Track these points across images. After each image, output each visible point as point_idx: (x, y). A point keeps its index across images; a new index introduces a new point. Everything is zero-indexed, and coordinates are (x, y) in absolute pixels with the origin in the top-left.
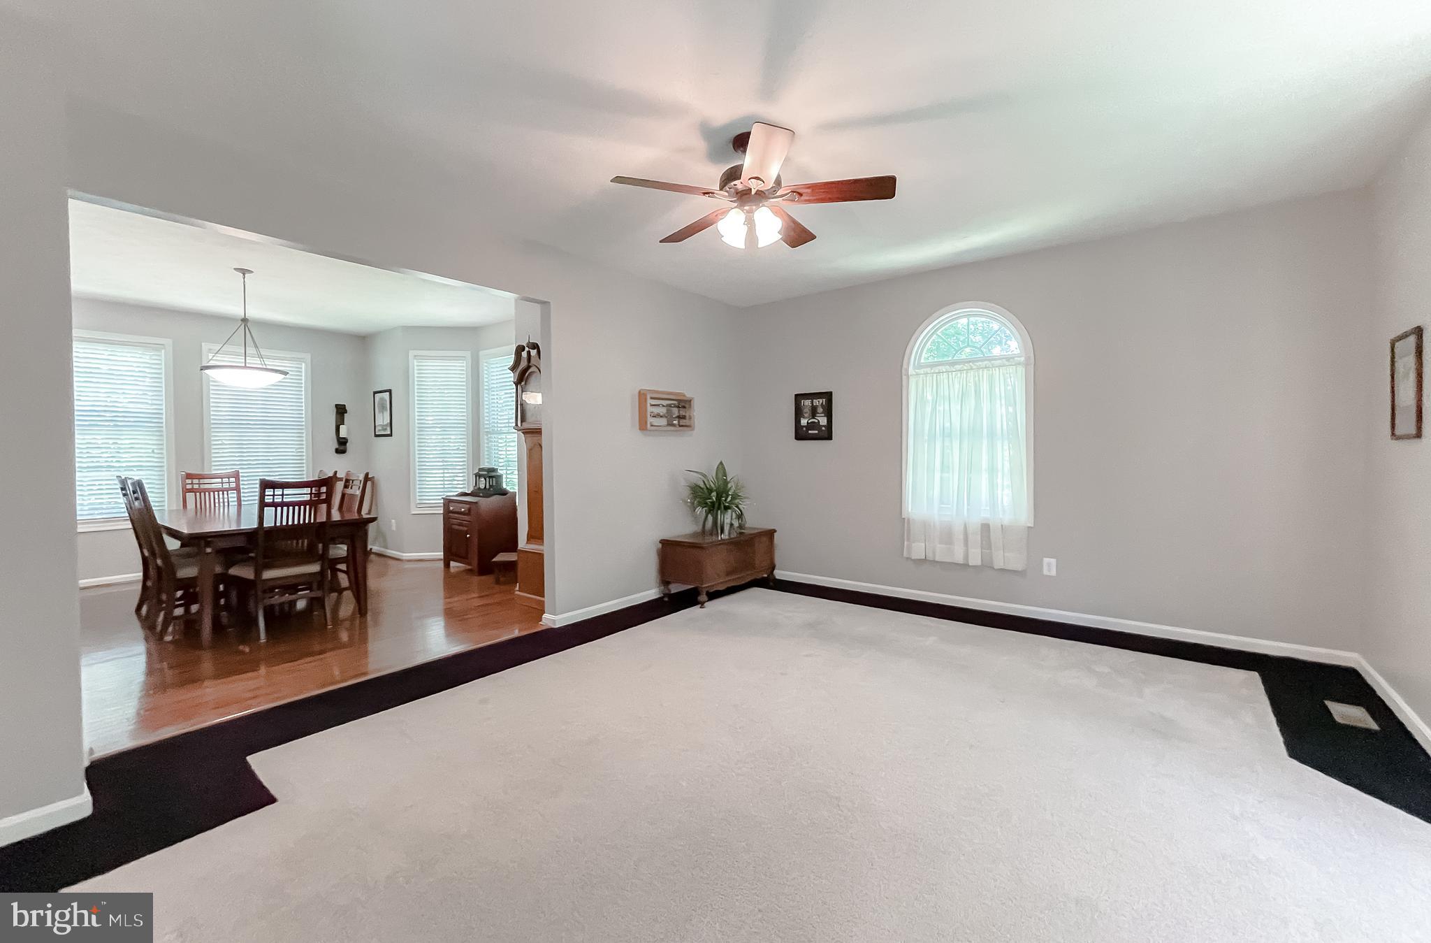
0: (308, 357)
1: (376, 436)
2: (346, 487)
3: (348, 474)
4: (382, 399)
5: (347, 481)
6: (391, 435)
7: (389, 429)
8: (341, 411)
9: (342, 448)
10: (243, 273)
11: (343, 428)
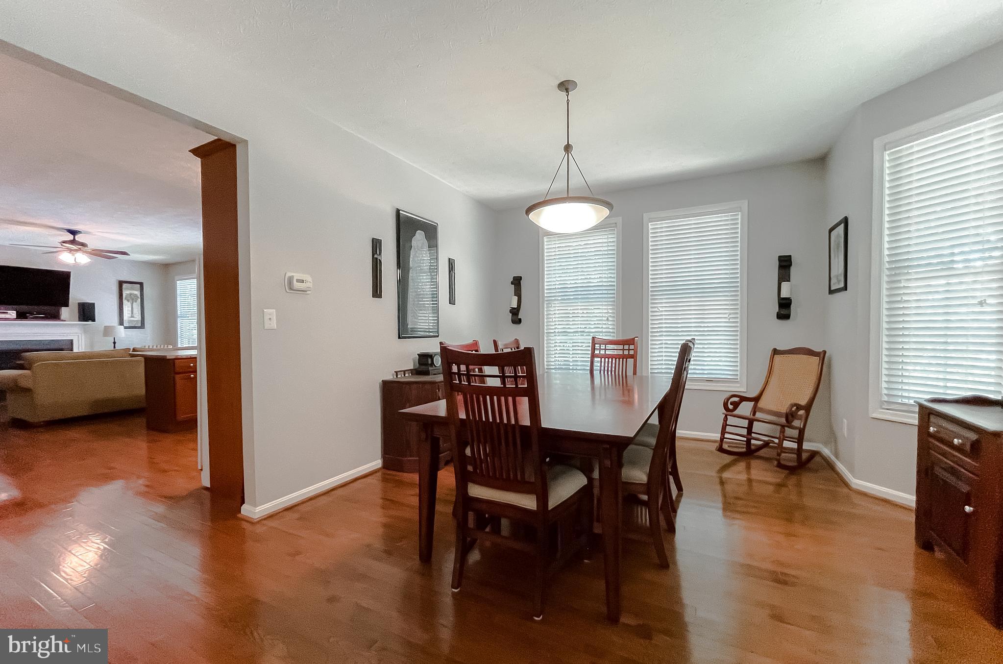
0: (745, 204)
1: (831, 292)
4: (838, 236)
6: (845, 288)
7: (842, 279)
8: (785, 264)
9: (783, 312)
10: (567, 90)
11: (784, 285)
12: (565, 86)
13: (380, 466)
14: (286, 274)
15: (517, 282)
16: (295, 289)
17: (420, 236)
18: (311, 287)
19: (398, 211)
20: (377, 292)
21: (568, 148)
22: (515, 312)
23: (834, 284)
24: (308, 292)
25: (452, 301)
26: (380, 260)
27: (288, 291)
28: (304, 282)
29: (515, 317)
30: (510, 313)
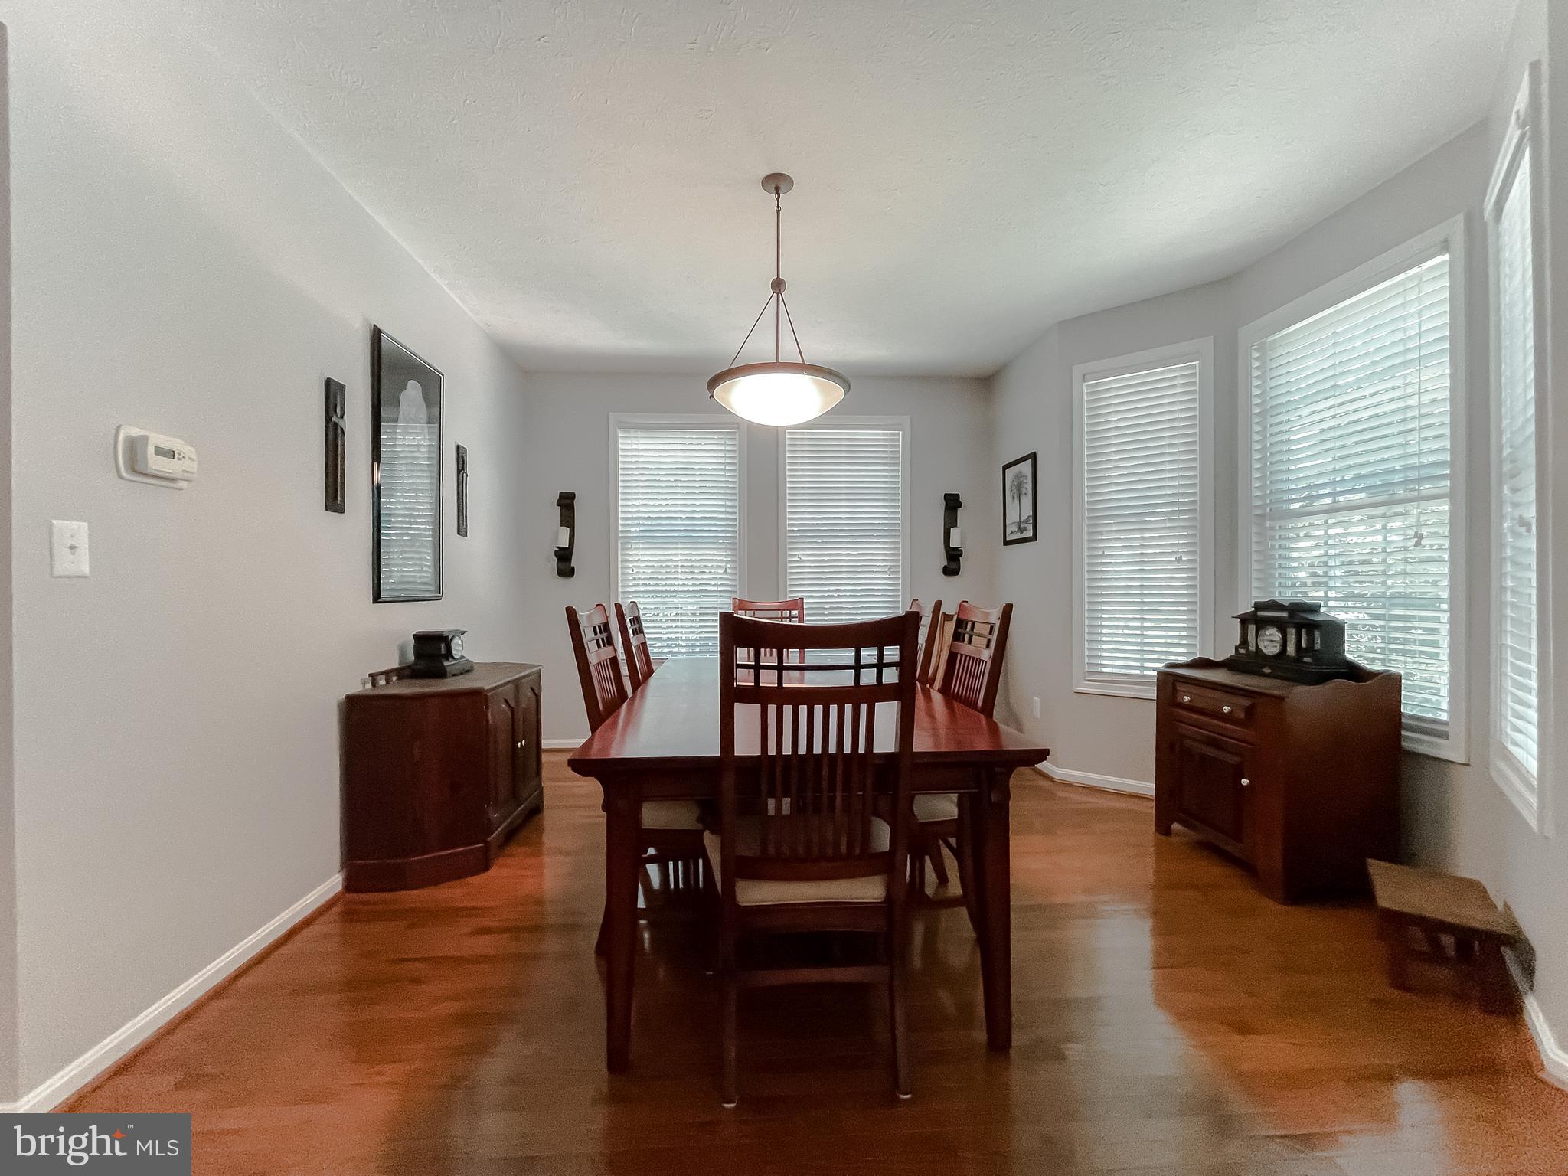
0: (907, 420)
1: (1007, 543)
2: (957, 637)
3: (961, 608)
4: (1019, 476)
5: (961, 623)
6: (1034, 538)
7: (1030, 527)
8: (952, 503)
9: (953, 566)
10: (777, 190)
11: (955, 532)
12: (776, 183)
13: (340, 888)
14: (119, 427)
15: (567, 503)
16: (149, 471)
17: (413, 391)
18: (195, 470)
19: (376, 334)
20: (334, 500)
21: (778, 285)
22: (564, 556)
23: (1012, 533)
24: (183, 484)
25: (462, 530)
26: (342, 429)
27: (124, 473)
28: (176, 456)
29: (563, 566)
30: (556, 556)
